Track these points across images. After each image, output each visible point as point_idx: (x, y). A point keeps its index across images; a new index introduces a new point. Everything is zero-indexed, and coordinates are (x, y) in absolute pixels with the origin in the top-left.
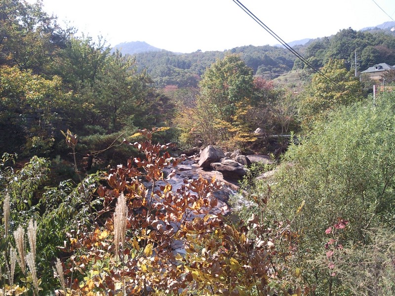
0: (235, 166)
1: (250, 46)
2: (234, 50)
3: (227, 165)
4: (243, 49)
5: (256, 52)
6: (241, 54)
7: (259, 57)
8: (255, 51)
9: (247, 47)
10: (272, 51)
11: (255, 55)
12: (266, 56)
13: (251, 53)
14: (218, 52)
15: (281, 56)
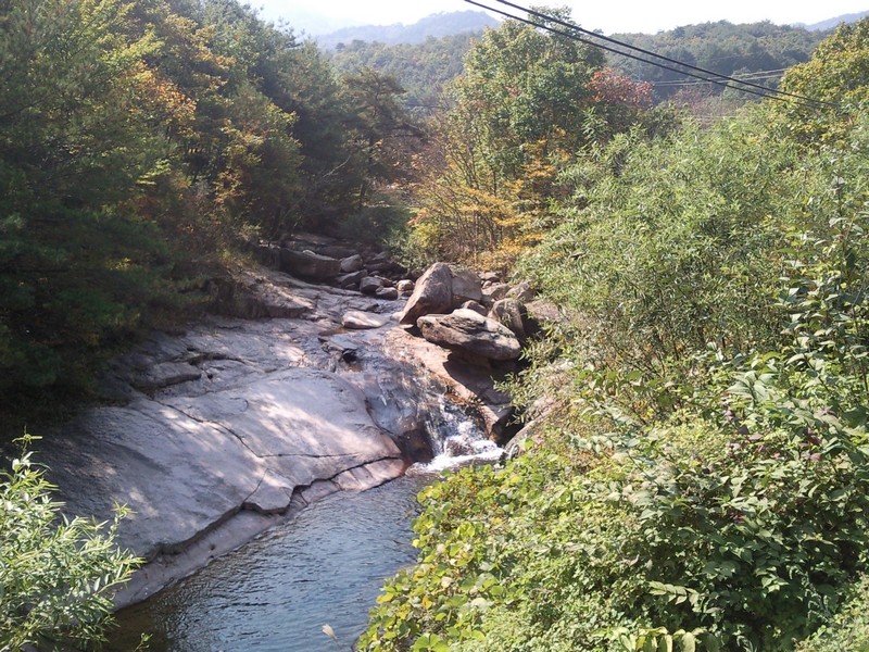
0: (469, 332)
1: (722, 22)
2: (680, 32)
3: (448, 326)
4: (702, 31)
5: (733, 37)
6: (696, 41)
7: (737, 50)
8: (731, 35)
9: (714, 25)
10: (774, 35)
11: (727, 45)
12: (755, 48)
13: (721, 40)
14: (641, 35)
15: (796, 47)
